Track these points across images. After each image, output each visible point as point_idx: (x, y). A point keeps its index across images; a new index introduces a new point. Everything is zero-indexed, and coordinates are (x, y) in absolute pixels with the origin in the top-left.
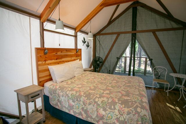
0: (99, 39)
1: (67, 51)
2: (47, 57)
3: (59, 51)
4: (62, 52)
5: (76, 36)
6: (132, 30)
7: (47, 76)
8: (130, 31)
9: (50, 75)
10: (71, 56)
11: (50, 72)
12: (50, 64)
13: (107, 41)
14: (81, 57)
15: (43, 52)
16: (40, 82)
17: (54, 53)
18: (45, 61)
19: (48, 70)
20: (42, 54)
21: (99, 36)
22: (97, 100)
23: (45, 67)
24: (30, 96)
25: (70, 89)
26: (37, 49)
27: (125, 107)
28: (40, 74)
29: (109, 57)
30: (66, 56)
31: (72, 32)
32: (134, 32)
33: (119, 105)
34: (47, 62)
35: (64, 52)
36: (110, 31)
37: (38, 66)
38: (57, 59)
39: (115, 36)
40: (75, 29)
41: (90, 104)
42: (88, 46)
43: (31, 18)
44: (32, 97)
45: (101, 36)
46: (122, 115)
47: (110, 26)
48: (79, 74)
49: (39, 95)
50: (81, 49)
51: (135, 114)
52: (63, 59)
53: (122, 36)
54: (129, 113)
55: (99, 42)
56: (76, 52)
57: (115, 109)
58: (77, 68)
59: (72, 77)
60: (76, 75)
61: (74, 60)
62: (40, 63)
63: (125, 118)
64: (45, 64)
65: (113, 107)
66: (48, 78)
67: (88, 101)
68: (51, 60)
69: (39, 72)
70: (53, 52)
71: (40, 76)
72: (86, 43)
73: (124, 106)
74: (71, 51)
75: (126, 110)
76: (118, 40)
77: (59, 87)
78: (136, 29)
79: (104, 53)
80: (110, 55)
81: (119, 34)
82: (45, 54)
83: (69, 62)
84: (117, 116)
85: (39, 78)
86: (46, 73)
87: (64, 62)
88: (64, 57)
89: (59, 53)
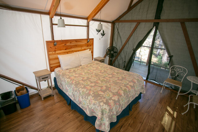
0: (117, 26)
1: (76, 42)
2: (56, 48)
3: (68, 42)
4: (71, 43)
5: (88, 26)
6: (155, 19)
7: (57, 63)
8: (152, 19)
9: (59, 62)
10: (81, 46)
11: (59, 61)
12: (60, 54)
13: (125, 29)
14: (93, 46)
15: (52, 44)
16: (52, 67)
17: (64, 45)
18: (55, 51)
19: (58, 58)
20: (52, 45)
21: (118, 23)
22: (80, 89)
23: (54, 56)
24: (41, 78)
25: (68, 77)
26: (47, 42)
27: (93, 100)
28: (51, 61)
29: (125, 47)
30: (76, 46)
31: (84, 22)
32: (157, 21)
33: (91, 97)
34: (57, 52)
35: (73, 42)
36: (130, 19)
37: (49, 55)
38: (66, 49)
39: (134, 24)
40: (87, 19)
41: (76, 91)
42: (103, 35)
43: (42, 15)
44: (43, 79)
45: (120, 24)
46: (90, 104)
47: (131, 11)
48: (85, 64)
49: (47, 77)
50: (93, 39)
51: (99, 106)
53: (142, 25)
54: (94, 104)
55: (117, 30)
56: (87, 42)
57: (87, 99)
58: (84, 58)
59: (77, 66)
60: (82, 65)
61: (85, 49)
63: (92, 106)
64: (55, 54)
65: (86, 97)
66: (58, 64)
67: (75, 89)
68: (60, 50)
69: (50, 60)
70: (62, 44)
71: (51, 63)
72: (102, 32)
73: (93, 98)
75: (93, 101)
76: (138, 29)
77: (62, 74)
78: (160, 16)
79: (121, 43)
80: (127, 45)
81: (139, 22)
82: (55, 45)
83: (79, 51)
84: (88, 104)
85: (50, 64)
86: (56, 61)
87: (73, 52)
88: (73, 48)
89: (68, 44)
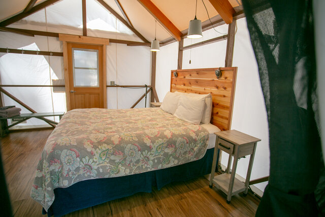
62: (172, 85)
74: (206, 74)
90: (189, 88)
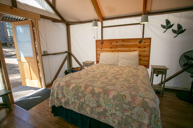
1: (123, 41)
2: (103, 46)
3: (114, 42)
4: (117, 42)
12: (105, 51)
15: (100, 42)
17: (109, 43)
20: (99, 44)
26: (97, 41)
30: (123, 46)
34: (103, 49)
35: (120, 42)
37: (97, 51)
38: (111, 48)
44: (85, 65)
49: (88, 65)
52: (118, 49)
58: (123, 58)
62: (98, 49)
64: (101, 51)
68: (106, 48)
69: (97, 55)
70: (107, 43)
71: (98, 57)
74: (130, 41)
83: (126, 52)
87: (118, 51)
88: (119, 47)
89: (114, 44)
90: (115, 49)
